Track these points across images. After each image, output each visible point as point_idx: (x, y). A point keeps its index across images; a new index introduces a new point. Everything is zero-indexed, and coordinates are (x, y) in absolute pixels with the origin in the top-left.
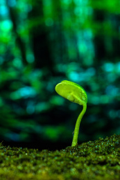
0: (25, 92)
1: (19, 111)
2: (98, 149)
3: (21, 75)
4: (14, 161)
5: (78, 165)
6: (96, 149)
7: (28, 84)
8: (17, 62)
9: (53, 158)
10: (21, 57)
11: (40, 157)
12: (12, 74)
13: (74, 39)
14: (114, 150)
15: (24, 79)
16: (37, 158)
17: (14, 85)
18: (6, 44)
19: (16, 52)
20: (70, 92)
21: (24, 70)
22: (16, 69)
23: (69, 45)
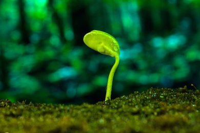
0: (65, 73)
1: (59, 94)
2: (131, 102)
3: (59, 54)
4: (35, 114)
5: (107, 115)
6: (129, 102)
7: (68, 64)
8: (55, 40)
9: (79, 109)
10: (58, 34)
11: (64, 110)
12: (50, 53)
13: (118, 13)
14: (150, 102)
15: (63, 58)
16: (61, 111)
17: (52, 66)
18: (41, 20)
19: (53, 28)
20: (100, 43)
21: (63, 48)
22: (54, 48)
23: (112, 18)
